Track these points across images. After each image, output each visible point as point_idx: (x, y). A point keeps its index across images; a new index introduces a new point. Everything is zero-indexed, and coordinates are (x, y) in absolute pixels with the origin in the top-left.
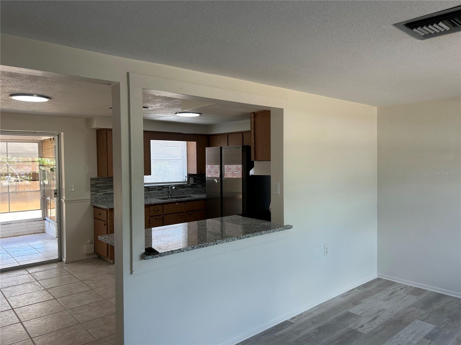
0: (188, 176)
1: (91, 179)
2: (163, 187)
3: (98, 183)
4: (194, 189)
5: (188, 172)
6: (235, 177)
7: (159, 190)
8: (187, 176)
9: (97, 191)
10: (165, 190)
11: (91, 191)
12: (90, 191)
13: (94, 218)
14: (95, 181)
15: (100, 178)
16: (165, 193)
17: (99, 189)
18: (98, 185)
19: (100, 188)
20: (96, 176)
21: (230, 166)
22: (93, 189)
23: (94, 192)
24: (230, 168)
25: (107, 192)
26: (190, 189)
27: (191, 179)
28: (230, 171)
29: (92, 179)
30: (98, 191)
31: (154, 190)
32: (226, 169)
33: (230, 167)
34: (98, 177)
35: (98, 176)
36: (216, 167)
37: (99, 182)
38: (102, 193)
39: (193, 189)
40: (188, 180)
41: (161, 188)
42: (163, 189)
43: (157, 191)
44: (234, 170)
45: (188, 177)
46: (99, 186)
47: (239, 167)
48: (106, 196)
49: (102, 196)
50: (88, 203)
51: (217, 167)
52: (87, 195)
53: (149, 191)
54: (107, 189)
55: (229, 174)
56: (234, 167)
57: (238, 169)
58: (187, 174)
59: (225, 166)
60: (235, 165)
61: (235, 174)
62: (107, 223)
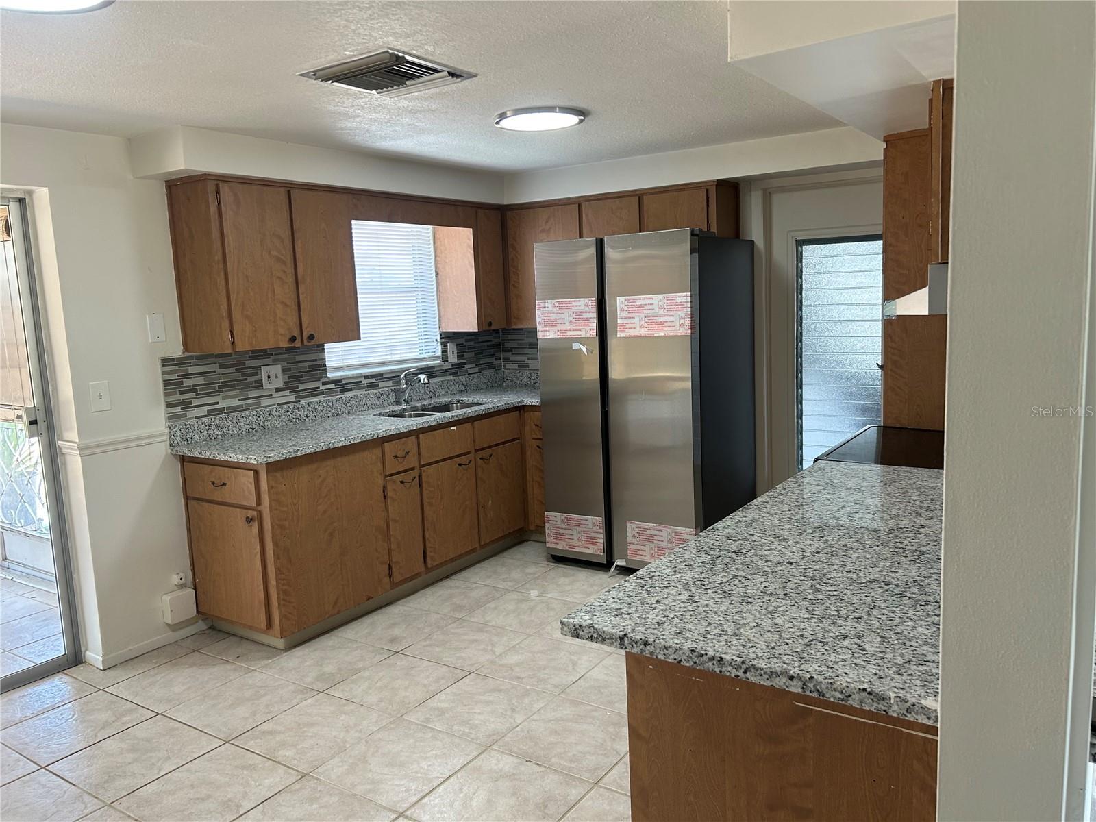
0: (443, 340)
1: (163, 361)
2: (379, 376)
3: (189, 376)
4: (460, 378)
5: (443, 325)
6: (662, 334)
7: (370, 386)
8: (439, 340)
9: (187, 405)
10: (386, 386)
11: (169, 406)
12: (163, 405)
13: (187, 498)
14: (176, 368)
15: (191, 358)
16: (387, 396)
17: (193, 395)
18: (187, 382)
19: (195, 391)
20: (177, 350)
21: (641, 300)
22: (172, 398)
23: (178, 409)
24: (641, 306)
25: (218, 403)
26: (451, 380)
27: (451, 348)
28: (642, 315)
29: (166, 362)
30: (191, 403)
31: (356, 389)
32: (623, 310)
33: (639, 303)
34: (187, 354)
35: (186, 348)
36: (578, 304)
37: (191, 370)
38: (203, 411)
39: (457, 379)
40: (444, 351)
41: (374, 380)
42: (381, 384)
43: (363, 392)
44: (657, 311)
45: (442, 343)
46: (193, 386)
47: (679, 300)
48: (218, 417)
49: (204, 420)
50: (161, 449)
51: (587, 306)
52: (156, 421)
53: (343, 391)
54: (216, 393)
55: (637, 325)
56: (655, 302)
57: (672, 308)
58: (438, 334)
59: (620, 300)
60: (661, 296)
61: (661, 323)
62: (260, 513)
